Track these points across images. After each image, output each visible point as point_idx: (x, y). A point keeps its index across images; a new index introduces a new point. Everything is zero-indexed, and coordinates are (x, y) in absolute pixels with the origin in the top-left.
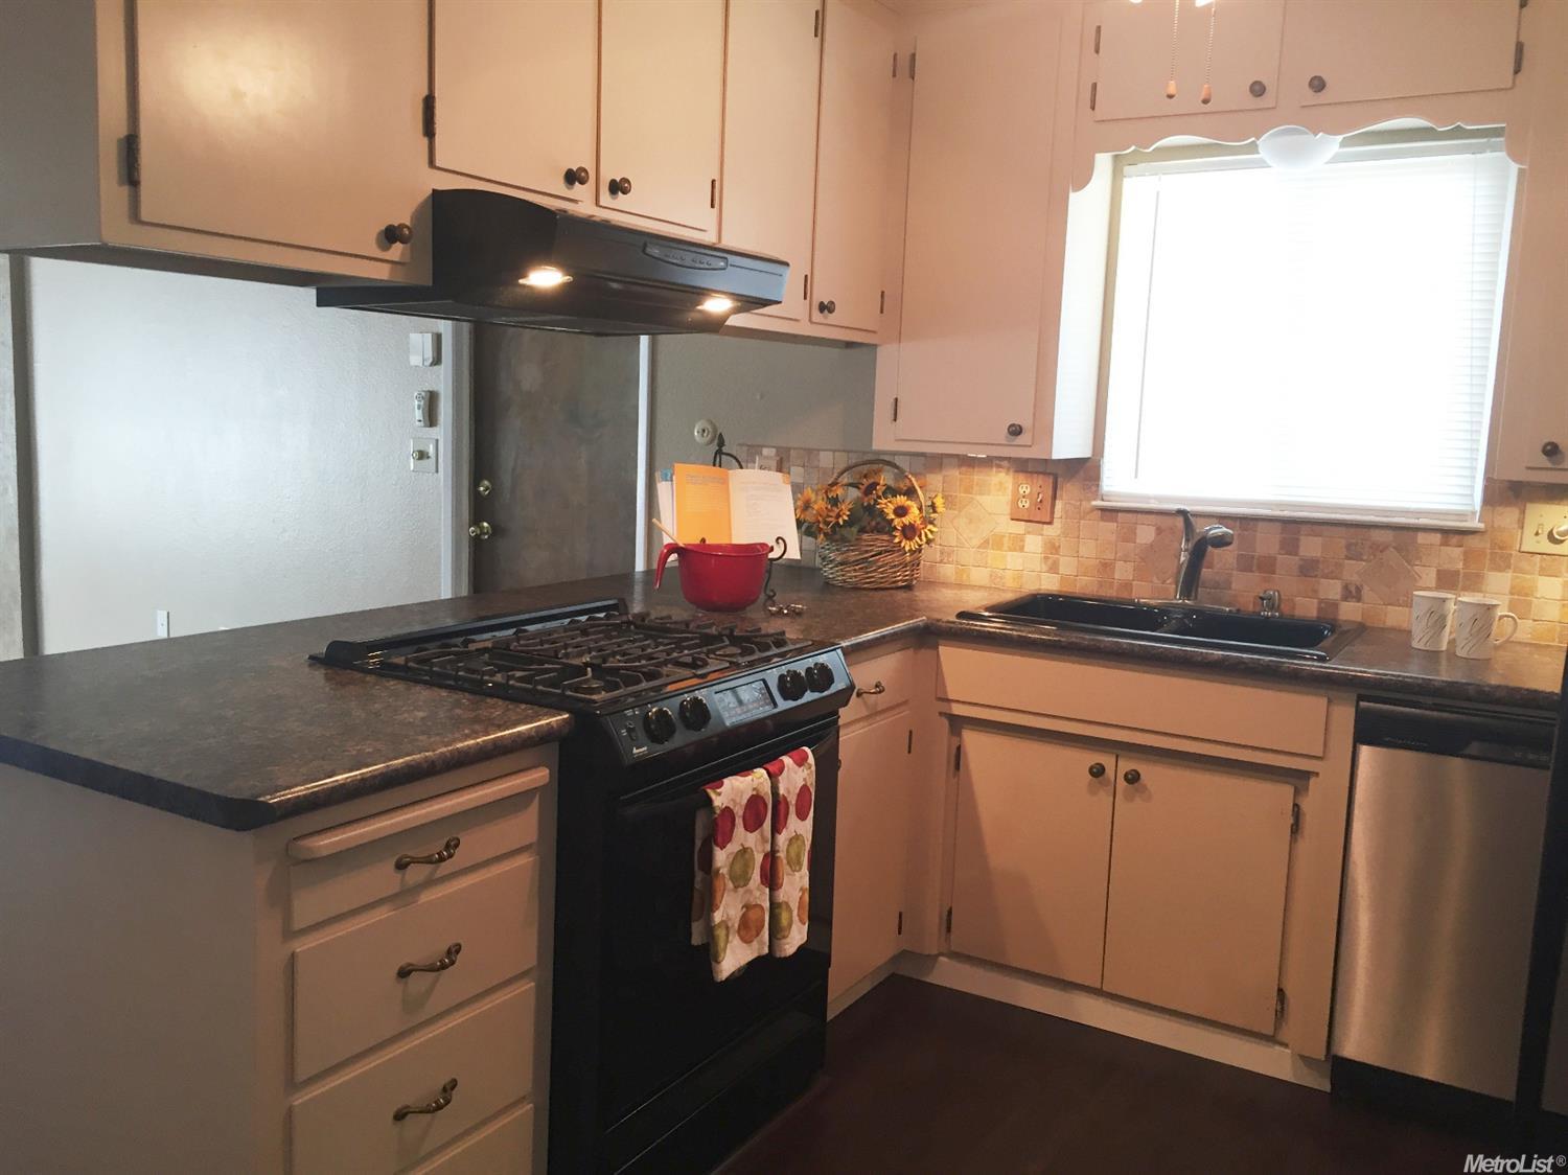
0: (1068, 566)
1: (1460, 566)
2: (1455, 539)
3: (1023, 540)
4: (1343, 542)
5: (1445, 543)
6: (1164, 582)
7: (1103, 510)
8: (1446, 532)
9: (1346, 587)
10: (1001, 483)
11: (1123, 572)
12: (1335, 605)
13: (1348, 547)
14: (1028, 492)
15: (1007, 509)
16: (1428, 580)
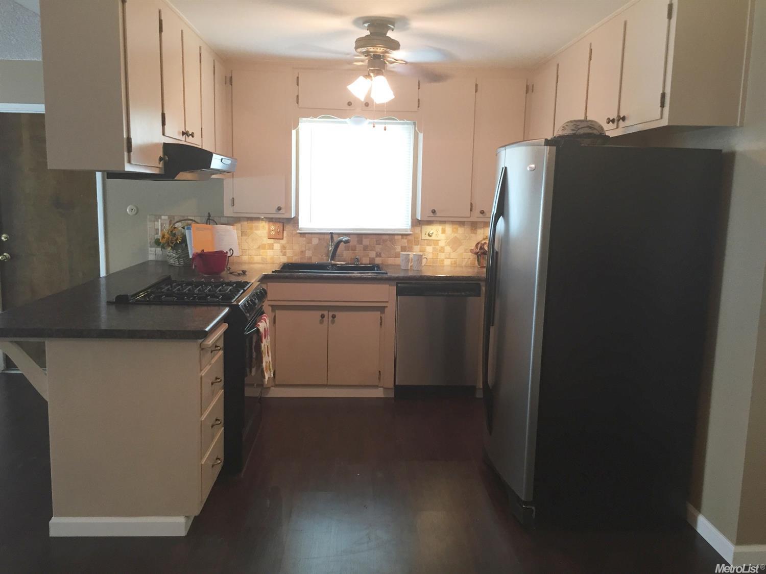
0: (289, 253)
1: (407, 244)
2: (405, 237)
3: (273, 246)
4: (375, 239)
5: (402, 238)
6: (322, 256)
7: (301, 233)
8: (402, 235)
9: (377, 253)
10: (264, 226)
11: (308, 254)
13: (376, 241)
14: (274, 228)
15: (266, 235)
16: (398, 249)
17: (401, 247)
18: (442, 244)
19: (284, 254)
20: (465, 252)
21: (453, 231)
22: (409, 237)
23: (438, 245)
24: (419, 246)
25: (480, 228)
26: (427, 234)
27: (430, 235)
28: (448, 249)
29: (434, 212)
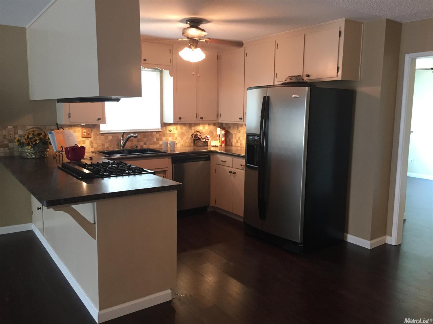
0: (95, 146)
1: (159, 137)
2: (158, 133)
3: (85, 142)
4: (143, 135)
5: (157, 134)
6: (114, 146)
7: (102, 134)
8: (157, 132)
9: (144, 143)
10: (79, 130)
11: (107, 145)
12: (143, 146)
13: (144, 136)
14: (85, 131)
15: (81, 135)
16: (155, 140)
17: (157, 138)
18: (176, 135)
19: (92, 147)
20: (187, 139)
21: (181, 129)
22: (160, 133)
23: (174, 136)
24: (165, 137)
25: (193, 127)
26: (169, 130)
27: (170, 131)
28: (179, 138)
29: (180, 119)
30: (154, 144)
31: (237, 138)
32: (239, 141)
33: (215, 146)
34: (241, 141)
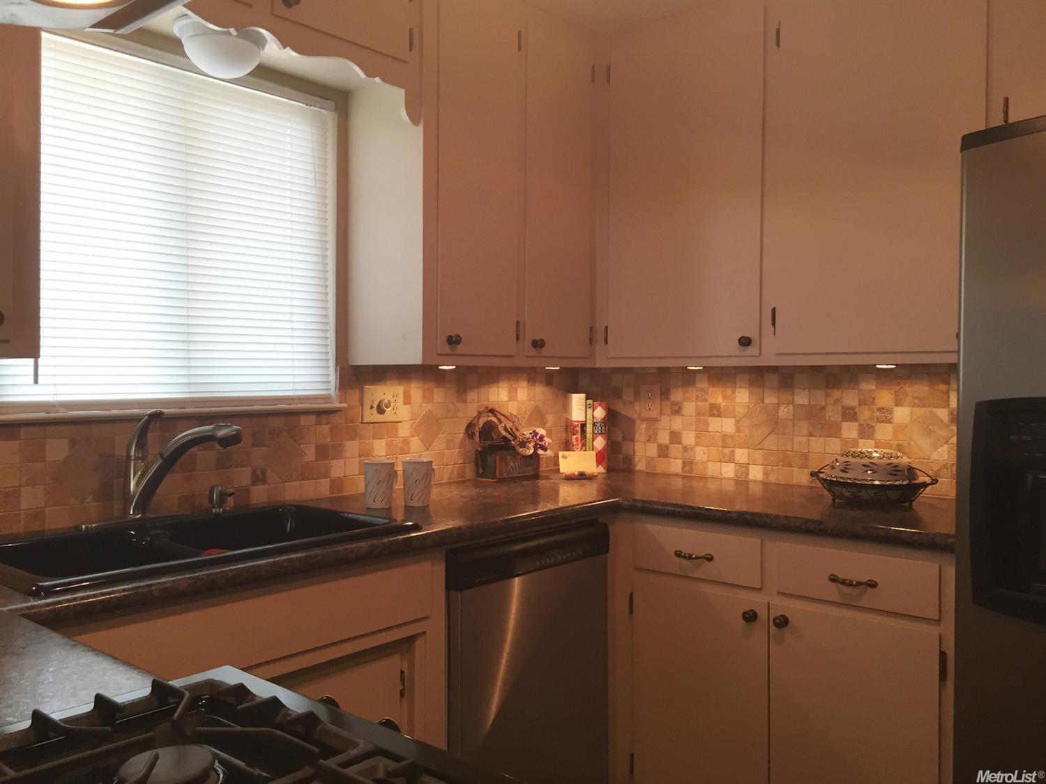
1: (329, 440)
5: (319, 423)
6: (82, 502)
8: (319, 413)
12: (247, 491)
13: (254, 435)
16: (310, 454)
17: (316, 446)
18: (404, 431)
20: (448, 448)
21: (424, 398)
22: (336, 419)
23: (396, 435)
24: (358, 442)
26: (375, 406)
27: (381, 411)
28: (416, 444)
29: (453, 341)
30: (304, 478)
31: (664, 438)
32: (675, 450)
33: (582, 476)
34: (685, 449)
